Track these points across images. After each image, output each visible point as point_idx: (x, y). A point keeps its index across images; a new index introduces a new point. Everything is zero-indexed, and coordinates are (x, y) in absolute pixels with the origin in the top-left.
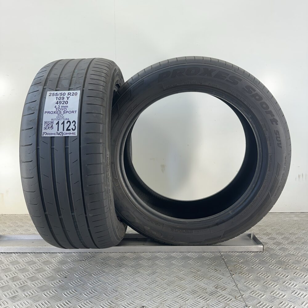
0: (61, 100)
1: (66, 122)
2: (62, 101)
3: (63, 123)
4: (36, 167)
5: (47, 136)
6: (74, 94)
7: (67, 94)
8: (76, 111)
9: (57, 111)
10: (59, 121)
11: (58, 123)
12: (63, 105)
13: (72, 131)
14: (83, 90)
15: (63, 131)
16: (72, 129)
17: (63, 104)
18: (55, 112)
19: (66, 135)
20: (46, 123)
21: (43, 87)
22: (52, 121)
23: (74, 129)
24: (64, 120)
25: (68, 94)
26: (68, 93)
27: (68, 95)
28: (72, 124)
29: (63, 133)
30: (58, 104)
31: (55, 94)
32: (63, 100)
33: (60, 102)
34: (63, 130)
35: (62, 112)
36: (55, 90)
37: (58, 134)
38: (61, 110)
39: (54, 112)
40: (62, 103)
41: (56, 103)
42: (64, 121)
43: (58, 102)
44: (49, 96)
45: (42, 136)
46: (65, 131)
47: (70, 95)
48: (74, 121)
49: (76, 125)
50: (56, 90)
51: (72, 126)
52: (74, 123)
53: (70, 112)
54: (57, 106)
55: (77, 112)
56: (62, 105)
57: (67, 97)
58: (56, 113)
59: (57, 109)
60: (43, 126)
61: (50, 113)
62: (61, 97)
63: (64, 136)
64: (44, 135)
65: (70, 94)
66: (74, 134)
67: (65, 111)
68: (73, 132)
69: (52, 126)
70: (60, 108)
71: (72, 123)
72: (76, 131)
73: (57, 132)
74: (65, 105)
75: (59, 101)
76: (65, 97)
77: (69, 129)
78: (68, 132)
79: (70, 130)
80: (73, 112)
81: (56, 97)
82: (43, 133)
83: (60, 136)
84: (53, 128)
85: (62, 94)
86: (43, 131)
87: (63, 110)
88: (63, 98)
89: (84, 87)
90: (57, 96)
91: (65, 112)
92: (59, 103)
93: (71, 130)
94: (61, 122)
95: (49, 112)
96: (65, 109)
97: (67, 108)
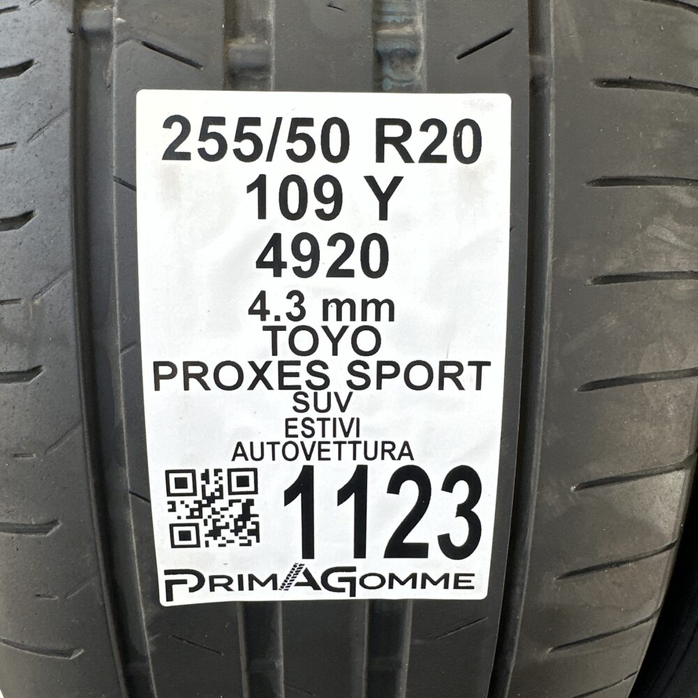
0: (309, 222)
1: (380, 473)
2: (323, 231)
3: (356, 487)
5: (205, 596)
6: (446, 148)
7: (363, 140)
8: (479, 365)
9: (285, 353)
10: (307, 473)
11: (303, 488)
12: (341, 288)
13: (437, 563)
15: (351, 561)
16: (444, 541)
17: (335, 271)
18: (260, 374)
19: (385, 594)
20: (181, 483)
22: (240, 462)
23: (459, 539)
24: (361, 460)
25: (381, 140)
26: (381, 123)
27: (380, 157)
29: (357, 575)
30: (287, 273)
31: (229, 131)
32: (335, 226)
33: (305, 248)
34: (360, 551)
37: (311, 582)
38: (325, 343)
39: (250, 375)
40: (328, 256)
41: (261, 264)
42: (361, 472)
43: (275, 241)
45: (163, 601)
46: (376, 561)
47: (407, 158)
48: (464, 473)
49: (486, 510)
50: (236, 78)
52: (462, 489)
53: (418, 375)
54: (278, 289)
55: (495, 377)
56: (319, 287)
57: (371, 181)
58: (272, 375)
59: (283, 337)
60: (161, 519)
61: (209, 379)
62: (310, 173)
63: (361, 594)
64: (182, 597)
67: (372, 361)
68: (454, 567)
69: (246, 515)
70: (313, 318)
71: (448, 486)
72: (480, 563)
73: (296, 569)
75: (290, 231)
76: (351, 174)
77: (410, 539)
78: (403, 566)
79: (420, 551)
80: (448, 373)
81: (252, 171)
82: (162, 579)
83: (324, 595)
84: (255, 532)
85: (315, 132)
86: (167, 557)
87: (347, 353)
88: (328, 190)
90: (260, 166)
91: (372, 373)
92: (287, 254)
93: (435, 550)
94: (330, 477)
95: (194, 373)
96: (366, 341)
97: (383, 326)
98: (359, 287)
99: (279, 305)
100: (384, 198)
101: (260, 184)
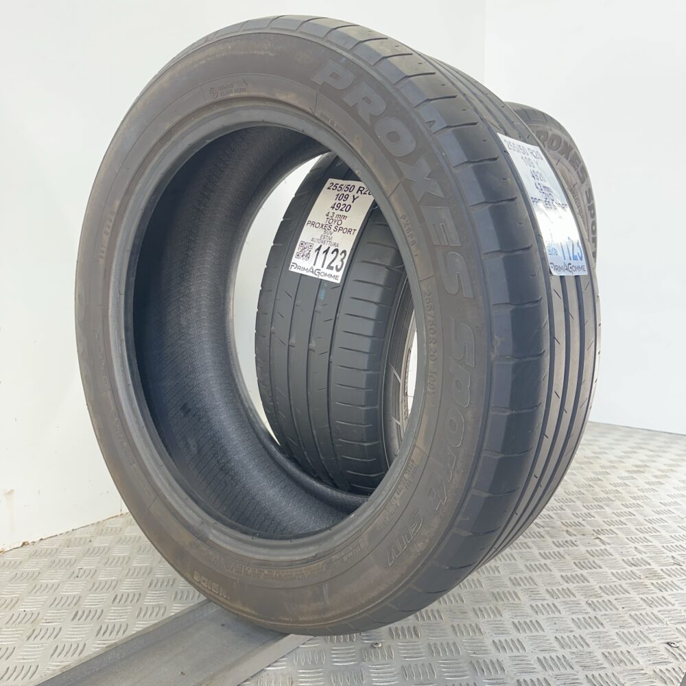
0: (341, 201)
1: (332, 249)
3: (326, 252)
5: (296, 270)
8: (355, 230)
9: (327, 223)
10: (321, 246)
11: (319, 249)
13: (334, 272)
15: (320, 268)
16: (337, 266)
17: (341, 210)
18: (322, 226)
19: (323, 278)
20: (302, 244)
22: (312, 242)
23: (339, 267)
24: (330, 246)
26: (360, 187)
28: (339, 258)
30: (334, 209)
31: (338, 186)
32: (345, 203)
33: (339, 205)
34: (322, 267)
35: (333, 228)
37: (313, 272)
38: (334, 222)
40: (342, 207)
41: (332, 207)
42: (329, 248)
43: (335, 204)
44: (329, 188)
45: (289, 269)
46: (325, 269)
47: (361, 193)
48: (344, 252)
49: (345, 261)
52: (343, 255)
53: (345, 231)
54: (332, 211)
55: (356, 232)
56: (338, 212)
59: (328, 220)
60: (297, 250)
61: (315, 225)
62: (345, 193)
63: (320, 277)
64: (293, 269)
65: (361, 191)
66: (336, 277)
67: (339, 226)
69: (309, 254)
72: (340, 274)
75: (338, 202)
76: (351, 195)
77: (331, 265)
78: (329, 272)
79: (332, 268)
80: (349, 231)
81: (338, 192)
82: (291, 264)
83: (314, 276)
84: (308, 258)
85: (350, 188)
86: (294, 260)
88: (347, 196)
91: (338, 229)
93: (335, 268)
94: (324, 248)
96: (340, 223)
97: (343, 221)
98: (343, 213)
99: (331, 214)
100: (354, 199)
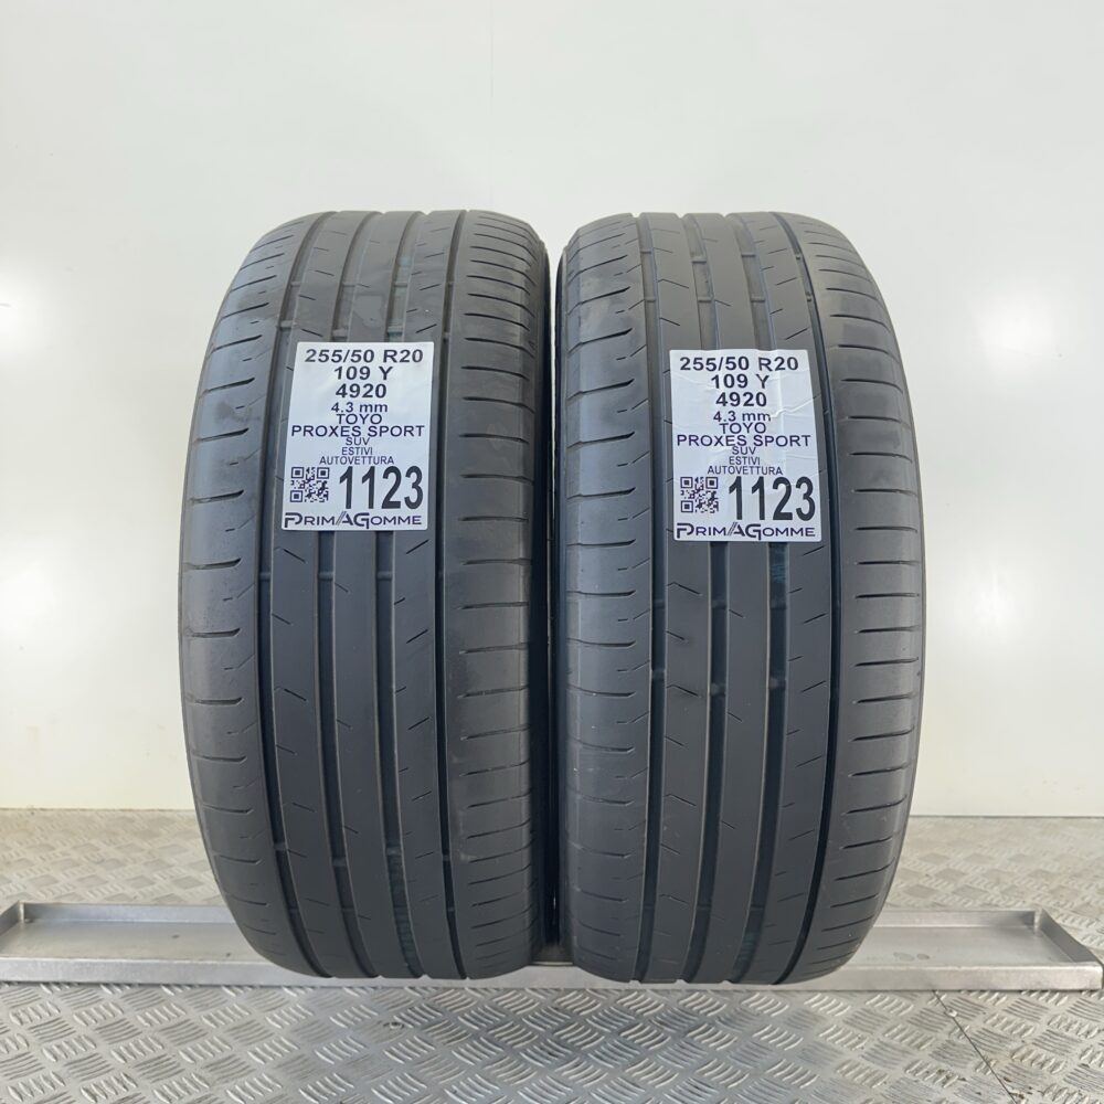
0: (357, 380)
1: (380, 470)
2: (361, 383)
3: (370, 475)
4: (254, 659)
5: (301, 527)
6: (410, 358)
7: (379, 356)
8: (420, 427)
9: (344, 423)
10: (350, 469)
11: (348, 476)
12: (367, 401)
13: (404, 511)
14: (445, 341)
15: (367, 510)
16: (407, 500)
17: (365, 396)
18: (334, 431)
19: (382, 527)
20: (298, 473)
21: (276, 323)
22: (323, 465)
23: (413, 499)
24: (372, 464)
25: (386, 356)
26: (386, 351)
27: (385, 361)
28: (407, 482)
29: (370, 517)
30: (347, 396)
31: (330, 354)
32: (367, 382)
33: (355, 388)
34: (371, 506)
35: (365, 432)
36: (328, 336)
37: (349, 521)
38: (360, 420)
39: (330, 431)
40: (363, 391)
41: (338, 393)
42: (372, 469)
43: (344, 386)
44: (308, 360)
45: (283, 527)
46: (378, 511)
47: (395, 361)
48: (414, 469)
49: (424, 485)
50: (334, 339)
51: (406, 490)
52: (414, 475)
53: (396, 431)
54: (343, 402)
55: (426, 432)
56: (360, 400)
57: (381, 368)
58: (338, 431)
59: (344, 418)
60: (288, 487)
61: (314, 432)
62: (358, 366)
64: (292, 526)
65: (391, 357)
66: (415, 520)
67: (378, 426)
68: (412, 513)
69: (323, 488)
70: (356, 411)
71: (408, 475)
72: (423, 511)
73: (343, 513)
74: (375, 401)
75: (349, 383)
76: (374, 366)
77: (393, 499)
78: (390, 513)
79: (397, 505)
80: (408, 430)
81: (337, 365)
82: (284, 517)
83: (355, 528)
84: (326, 496)
85: (362, 354)
86: (288, 506)
87: (368, 423)
88: (365, 371)
89: (446, 329)
90: (341, 364)
91: (378, 431)
92: (348, 390)
93: (403, 504)
94: (359, 471)
95: (308, 430)
96: (376, 419)
97: (383, 414)
99: (343, 407)
100: (385, 373)
101: (340, 369)
